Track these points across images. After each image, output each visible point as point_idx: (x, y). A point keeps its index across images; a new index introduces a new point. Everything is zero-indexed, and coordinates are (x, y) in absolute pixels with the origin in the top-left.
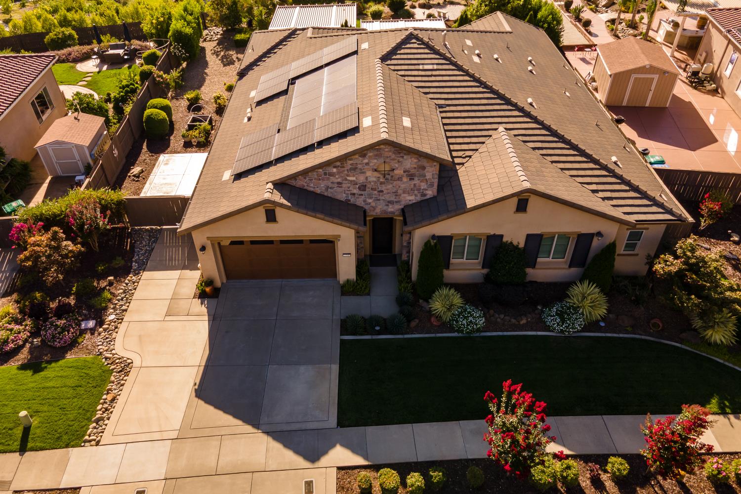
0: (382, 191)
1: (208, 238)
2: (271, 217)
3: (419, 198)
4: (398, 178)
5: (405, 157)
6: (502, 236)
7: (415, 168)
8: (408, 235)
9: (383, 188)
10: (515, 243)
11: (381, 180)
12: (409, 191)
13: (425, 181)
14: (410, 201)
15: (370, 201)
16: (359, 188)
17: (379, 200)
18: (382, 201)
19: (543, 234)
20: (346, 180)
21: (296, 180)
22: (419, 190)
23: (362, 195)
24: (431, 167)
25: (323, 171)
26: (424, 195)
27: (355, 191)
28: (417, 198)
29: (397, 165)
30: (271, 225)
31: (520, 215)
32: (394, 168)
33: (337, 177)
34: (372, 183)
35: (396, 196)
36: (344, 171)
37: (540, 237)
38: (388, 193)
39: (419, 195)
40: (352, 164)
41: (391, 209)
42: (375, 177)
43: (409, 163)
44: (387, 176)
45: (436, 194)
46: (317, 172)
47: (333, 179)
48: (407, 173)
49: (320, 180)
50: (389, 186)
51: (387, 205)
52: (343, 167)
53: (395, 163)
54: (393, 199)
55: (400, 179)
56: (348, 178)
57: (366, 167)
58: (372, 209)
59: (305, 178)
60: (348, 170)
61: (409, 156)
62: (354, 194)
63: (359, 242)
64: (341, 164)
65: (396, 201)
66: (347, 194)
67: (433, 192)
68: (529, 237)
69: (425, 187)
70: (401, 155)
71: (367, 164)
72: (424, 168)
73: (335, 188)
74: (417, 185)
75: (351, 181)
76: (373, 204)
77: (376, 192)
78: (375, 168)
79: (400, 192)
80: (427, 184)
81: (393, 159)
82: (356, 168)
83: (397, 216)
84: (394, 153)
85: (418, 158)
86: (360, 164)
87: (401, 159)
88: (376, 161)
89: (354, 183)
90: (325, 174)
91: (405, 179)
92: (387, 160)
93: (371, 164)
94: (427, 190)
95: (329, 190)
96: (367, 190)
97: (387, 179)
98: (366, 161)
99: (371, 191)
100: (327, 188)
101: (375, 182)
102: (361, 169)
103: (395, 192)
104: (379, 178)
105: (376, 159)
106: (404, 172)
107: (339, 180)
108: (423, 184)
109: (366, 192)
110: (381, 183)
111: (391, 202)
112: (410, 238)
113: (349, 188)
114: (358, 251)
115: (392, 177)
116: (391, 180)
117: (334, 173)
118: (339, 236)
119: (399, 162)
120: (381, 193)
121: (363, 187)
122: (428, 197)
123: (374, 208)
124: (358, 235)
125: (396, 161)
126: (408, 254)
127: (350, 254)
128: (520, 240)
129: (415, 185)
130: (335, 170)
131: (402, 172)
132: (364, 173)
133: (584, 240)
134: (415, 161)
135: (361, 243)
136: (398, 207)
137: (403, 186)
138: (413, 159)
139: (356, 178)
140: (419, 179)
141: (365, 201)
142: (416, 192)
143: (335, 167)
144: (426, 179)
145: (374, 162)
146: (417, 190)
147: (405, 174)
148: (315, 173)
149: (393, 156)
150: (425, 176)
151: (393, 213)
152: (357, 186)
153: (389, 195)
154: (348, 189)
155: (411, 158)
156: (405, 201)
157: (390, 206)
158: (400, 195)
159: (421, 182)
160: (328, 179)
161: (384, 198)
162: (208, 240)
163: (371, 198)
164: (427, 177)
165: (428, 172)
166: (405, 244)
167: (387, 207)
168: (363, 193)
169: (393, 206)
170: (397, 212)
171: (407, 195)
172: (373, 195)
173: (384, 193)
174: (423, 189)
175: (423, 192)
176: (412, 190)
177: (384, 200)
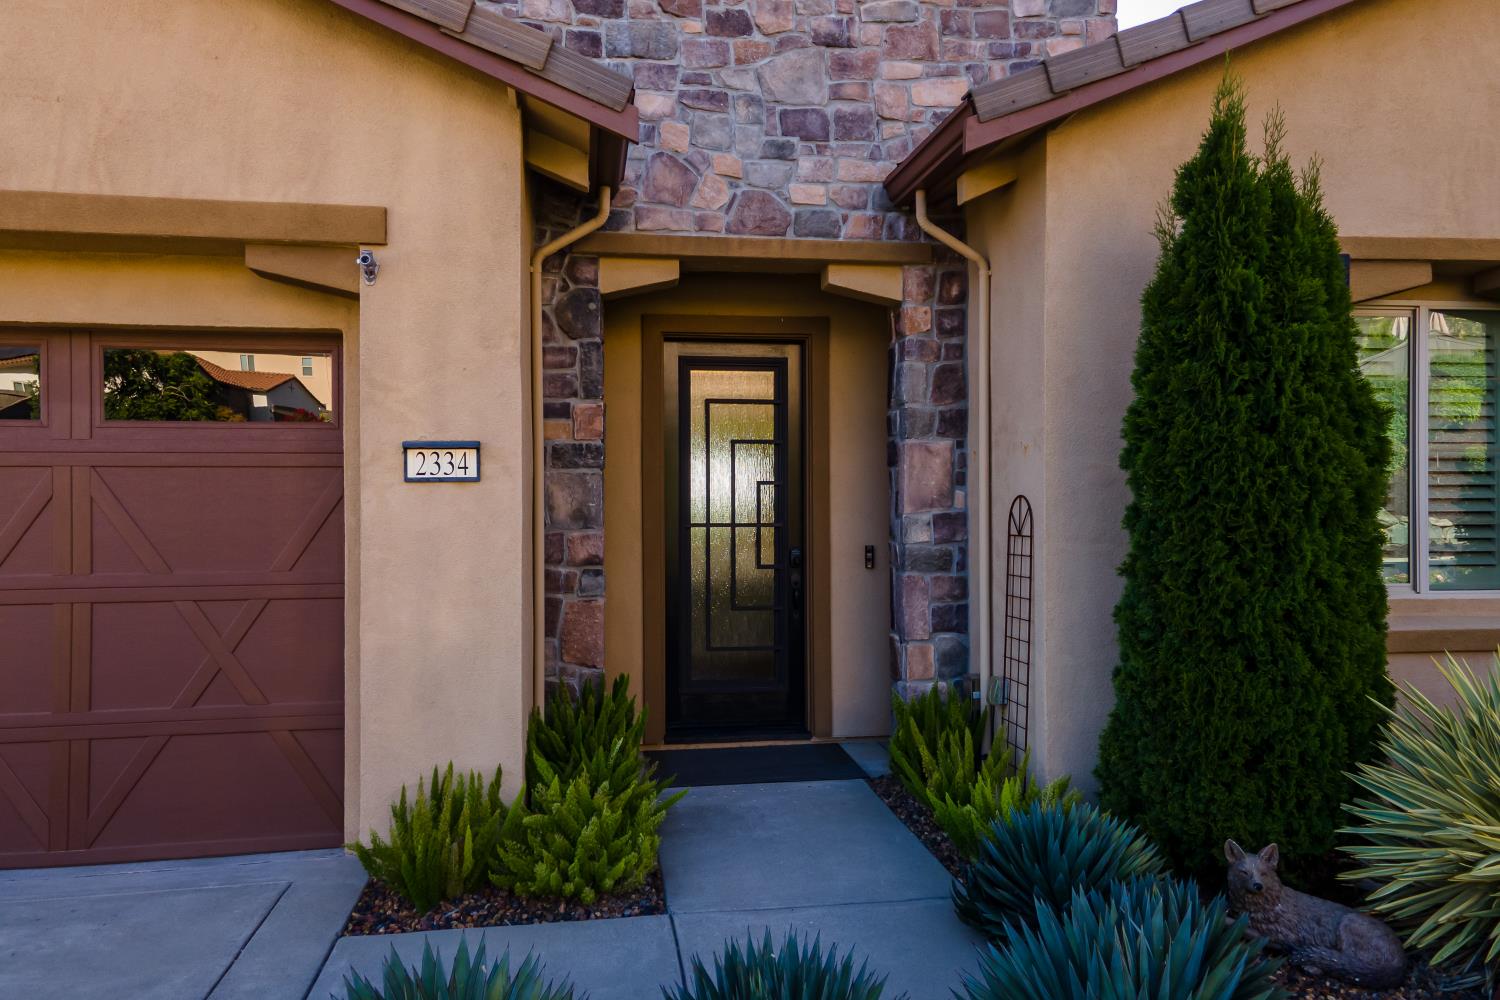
8: (943, 445)
12: (927, 26)
17: (718, 100)
18: (740, 112)
35: (843, 67)
38: (783, 45)
51: (781, 153)
54: (815, 95)
58: (670, 179)
63: (564, 505)
65: (840, 118)
76: (680, 137)
77: (696, 25)
79: (867, 33)
83: (857, 259)
99: (665, 19)
103: (831, 42)
109: (624, 21)
112: (959, 477)
114: (552, 606)
118: (378, 222)
120: (733, 43)
123: (686, 170)
124: (563, 434)
126: (947, 639)
127: (475, 445)
135: (582, 518)
136: (864, 170)
142: (977, 45)
146: (985, 32)
151: (821, 224)
153: (792, 55)
156: (910, 121)
157: (805, 165)
158: (869, 64)
161: (754, 89)
163: (661, 77)
166: (919, 535)
167: (780, 167)
168: (602, 26)
169: (827, 158)
170: (854, 214)
171: (918, 68)
172: (673, 49)
173: (757, 37)
174: (1022, 26)
175: (1024, 50)
176: (954, 25)
177: (752, 101)
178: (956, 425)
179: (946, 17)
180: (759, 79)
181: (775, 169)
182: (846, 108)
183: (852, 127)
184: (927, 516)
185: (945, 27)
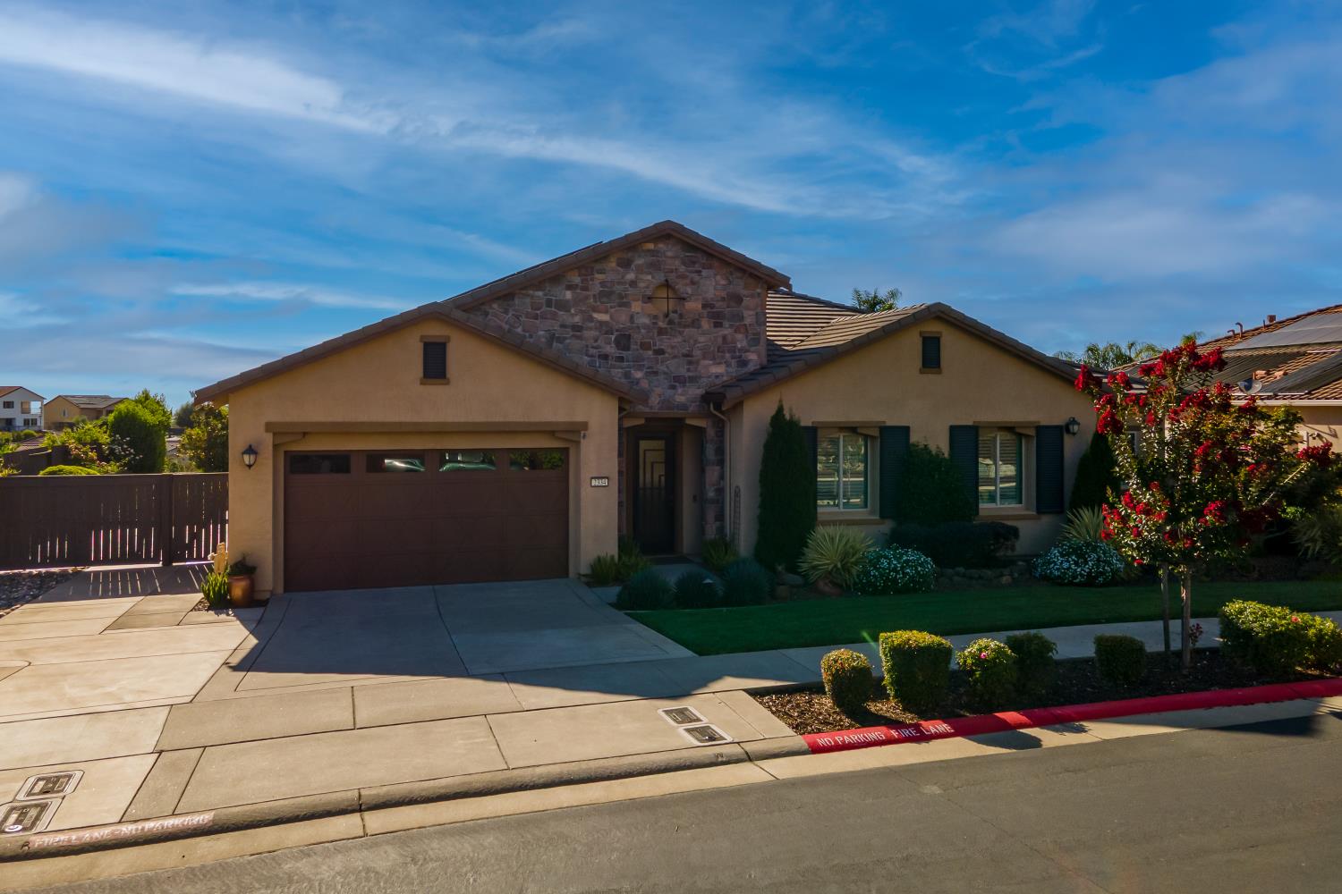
0: (660, 352)
1: (269, 427)
2: (435, 366)
3: (734, 370)
4: (693, 322)
5: (705, 273)
6: (906, 430)
7: (723, 299)
8: (717, 468)
9: (664, 343)
11: (661, 324)
12: (713, 351)
13: (742, 330)
14: (717, 377)
15: (639, 375)
16: (618, 343)
17: (656, 373)
18: (662, 377)
20: (591, 319)
21: (486, 314)
22: (733, 350)
23: (621, 359)
24: (752, 296)
25: (545, 295)
26: (743, 363)
27: (610, 349)
28: (730, 370)
29: (689, 290)
30: (436, 391)
31: (931, 378)
32: (685, 296)
33: (573, 311)
34: (643, 331)
35: (690, 363)
36: (587, 298)
38: (675, 357)
39: (733, 362)
40: (603, 284)
41: (680, 397)
42: (649, 315)
43: (713, 285)
44: (671, 315)
45: (765, 361)
46: (532, 297)
47: (565, 317)
48: (709, 310)
49: (536, 317)
50: (676, 340)
51: (673, 387)
52: (585, 289)
53: (686, 285)
54: (683, 371)
55: (695, 323)
56: (595, 315)
57: (631, 291)
58: (644, 396)
59: (506, 312)
60: (594, 296)
61: (711, 272)
62: (605, 357)
64: (582, 281)
65: (689, 377)
66: (592, 356)
67: (759, 356)
68: (954, 430)
69: (745, 343)
70: (697, 267)
71: (633, 284)
72: (738, 299)
73: (568, 341)
74: (729, 338)
75: (602, 323)
76: (645, 384)
77: (650, 352)
78: (649, 293)
79: (697, 353)
80: (747, 337)
81: (683, 277)
82: (611, 293)
83: (694, 416)
84: (684, 263)
85: (727, 279)
86: (619, 283)
87: (696, 277)
88: (649, 277)
89: (605, 328)
90: (549, 303)
91: (706, 324)
92: (672, 277)
93: (642, 285)
94: (748, 351)
95: (555, 344)
96: (633, 347)
97: (671, 322)
98: (631, 276)
99: (641, 352)
100: (552, 338)
101: (646, 327)
102: (621, 297)
103: (688, 356)
104: (655, 317)
105: (650, 273)
106: (704, 306)
107: (577, 319)
108: (739, 336)
109: (630, 352)
110: (661, 332)
111: (678, 381)
112: (722, 477)
113: (596, 341)
115: (681, 316)
116: (679, 324)
117: (567, 301)
118: (585, 426)
119: (693, 283)
120: (660, 357)
121: (624, 341)
122: (751, 367)
123: (647, 394)
125: (688, 281)
126: (718, 523)
127: (607, 478)
129: (724, 338)
130: (569, 295)
131: (700, 306)
132: (627, 305)
133: (1049, 438)
134: (723, 282)
136: (696, 391)
137: (701, 339)
138: (718, 277)
139: (611, 317)
140: (731, 326)
141: (627, 375)
142: (727, 355)
143: (569, 287)
144: (745, 325)
145: (649, 280)
146: (729, 352)
147: (705, 312)
148: (528, 300)
149: (682, 269)
150: (742, 318)
151: (684, 407)
152: (613, 337)
153: (676, 360)
154: (595, 344)
155: (716, 275)
156: (709, 377)
157: (680, 391)
158: (697, 362)
159: (736, 332)
160: (554, 316)
161: (666, 370)
162: (267, 430)
163: (640, 368)
164: (747, 321)
165: (748, 308)
166: (711, 494)
167: (673, 391)
168: (624, 354)
169: (686, 389)
170: (693, 404)
171: (711, 362)
172: (643, 360)
173: (667, 355)
174: (740, 350)
175: (740, 357)
176: (721, 350)
177: (665, 373)
178: (721, 463)
179: (719, 348)
180: (668, 367)
181: (670, 392)
182: (691, 374)
183: (693, 380)
184: (713, 489)
185: (718, 351)
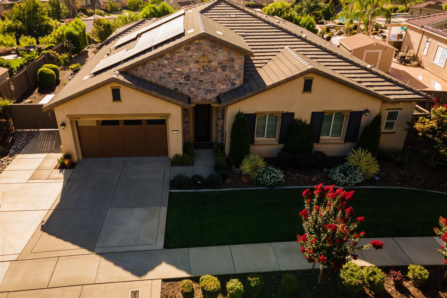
0: (202, 81)
1: (68, 116)
2: (116, 96)
3: (230, 87)
4: (214, 70)
5: (219, 50)
6: (293, 114)
7: (227, 60)
8: (222, 121)
9: (203, 78)
10: (303, 120)
11: (201, 71)
12: (222, 80)
13: (234, 72)
14: (223, 89)
15: (193, 89)
16: (185, 78)
17: (200, 89)
18: (202, 90)
19: (323, 111)
20: (175, 70)
21: (137, 70)
22: (230, 80)
23: (187, 84)
24: (238, 59)
25: (158, 62)
26: (233, 84)
27: (182, 81)
28: (228, 87)
29: (213, 58)
30: (117, 104)
31: (307, 95)
32: (211, 60)
33: (168, 68)
34: (195, 74)
35: (213, 85)
36: (173, 63)
37: (322, 113)
38: (207, 83)
39: (230, 84)
40: (179, 57)
41: (209, 97)
42: (197, 68)
43: (222, 55)
44: (206, 68)
45: (242, 83)
46: (153, 63)
47: (165, 70)
48: (220, 65)
49: (155, 70)
50: (207, 77)
51: (206, 94)
52: (173, 59)
53: (212, 56)
54: (210, 88)
55: (215, 70)
56: (177, 69)
57: (190, 59)
58: (195, 97)
59: (144, 69)
60: (176, 62)
61: (222, 50)
62: (181, 84)
63: (185, 126)
64: (171, 56)
65: (212, 90)
66: (176, 83)
67: (240, 81)
68: (314, 114)
69: (234, 77)
70: (216, 48)
71: (191, 56)
72: (233, 60)
73: (167, 78)
74: (228, 75)
75: (179, 72)
76: (195, 93)
77: (197, 82)
78: (197, 60)
79: (215, 81)
80: (236, 74)
81: (210, 53)
82: (182, 60)
83: (214, 103)
84: (211, 47)
85: (228, 52)
86: (185, 56)
87: (216, 53)
88: (197, 54)
89: (181, 73)
90: (159, 65)
91: (219, 70)
92: (206, 53)
93: (194, 57)
94: (235, 80)
95: (162, 80)
96: (191, 80)
97: (205, 70)
98: (190, 54)
99: (194, 81)
100: (161, 78)
101: (196, 73)
102: (186, 61)
103: (212, 82)
104: (199, 69)
105: (197, 52)
106: (219, 64)
107: (170, 71)
108: (233, 74)
109: (190, 82)
110: (202, 74)
111: (208, 91)
112: (224, 124)
113: (177, 78)
114: (184, 135)
115: (209, 68)
116: (209, 71)
117: (166, 64)
118: (170, 114)
119: (214, 55)
120: (201, 83)
121: (187, 78)
122: (237, 86)
123: (196, 96)
124: (185, 120)
125: (212, 54)
127: (178, 131)
128: (307, 118)
129: (226, 75)
130: (166, 62)
131: (217, 64)
132: (188, 64)
133: (355, 116)
134: (227, 54)
135: (187, 128)
136: (214, 95)
137: (217, 76)
138: (225, 52)
139: (183, 69)
140: (229, 71)
141: (189, 90)
142: (227, 82)
143: (166, 59)
144: (235, 70)
145: (196, 55)
146: (228, 80)
147: (219, 66)
148: (151, 65)
149: (210, 50)
150: (234, 67)
151: (210, 100)
152: (183, 76)
153: (207, 84)
154: (177, 79)
155: (223, 51)
156: (220, 90)
157: (209, 95)
158: (216, 85)
159: (231, 72)
160: (161, 70)
161: (203, 88)
162: (67, 117)
163: (194, 87)
164: (236, 69)
165: (236, 63)
166: (220, 129)
167: (206, 95)
168: (188, 82)
169: (211, 94)
170: (214, 99)
171: (221, 84)
172: (195, 84)
173: (204, 82)
174: (233, 79)
175: (233, 82)
176: (225, 80)
177: (203, 89)
178: (223, 119)
179: (224, 79)
180: (204, 87)
181: (205, 95)
182: (213, 89)
183: (214, 91)
184: (220, 127)
185: (224, 80)
